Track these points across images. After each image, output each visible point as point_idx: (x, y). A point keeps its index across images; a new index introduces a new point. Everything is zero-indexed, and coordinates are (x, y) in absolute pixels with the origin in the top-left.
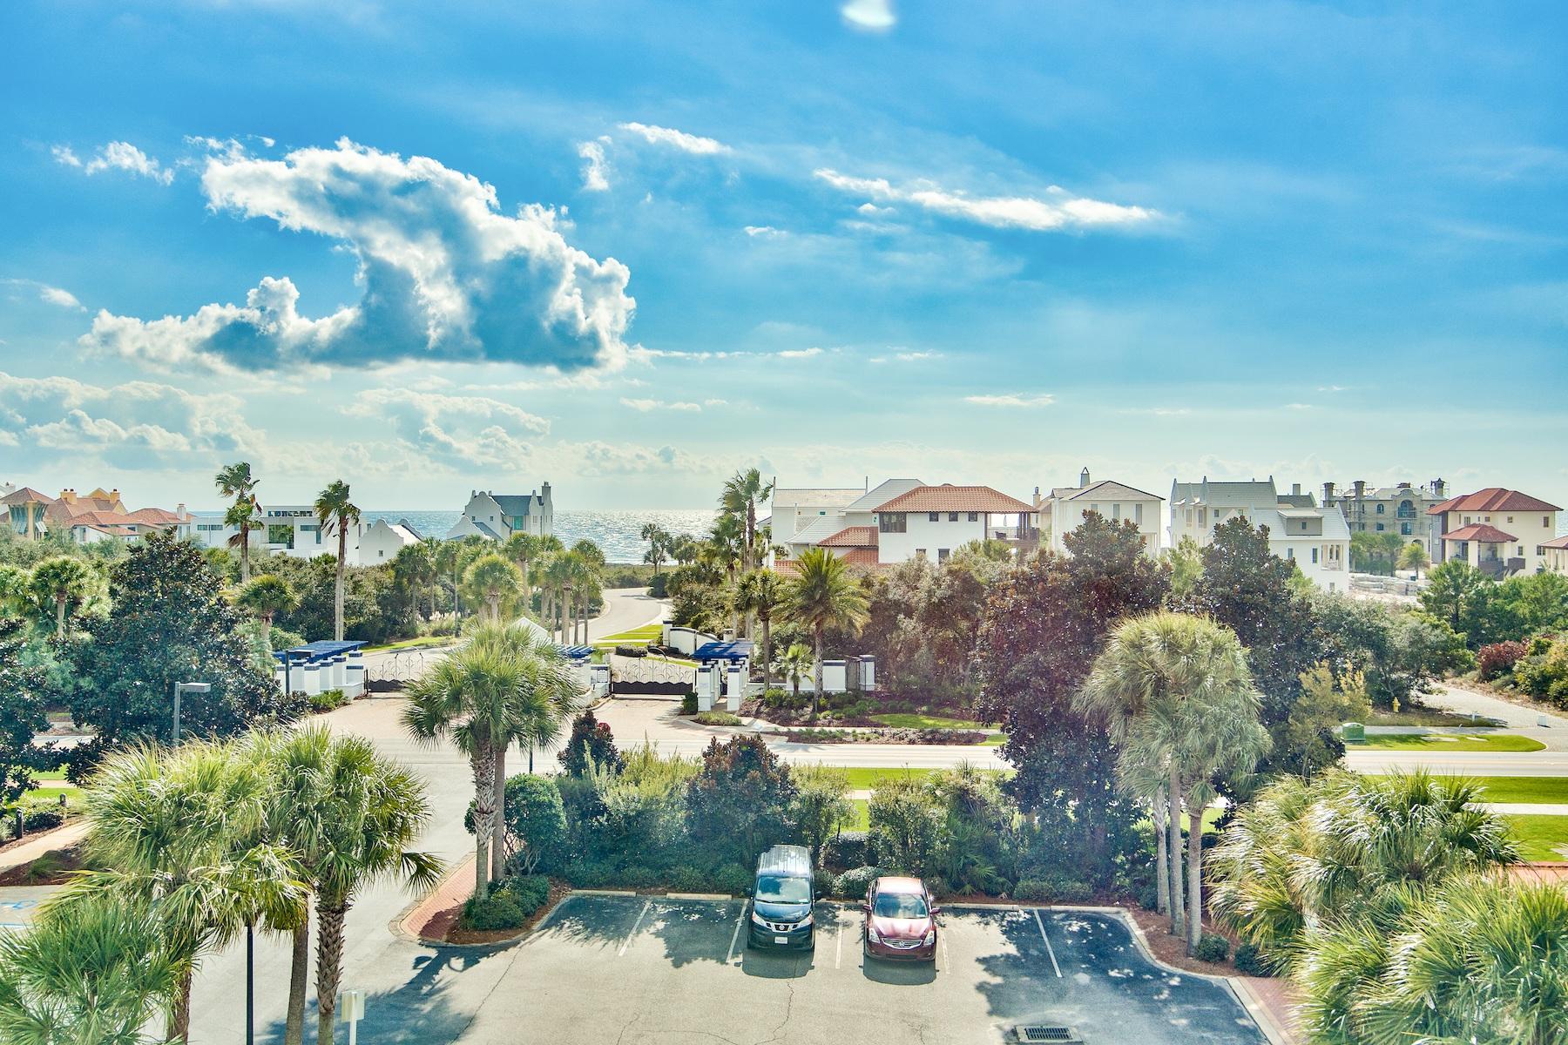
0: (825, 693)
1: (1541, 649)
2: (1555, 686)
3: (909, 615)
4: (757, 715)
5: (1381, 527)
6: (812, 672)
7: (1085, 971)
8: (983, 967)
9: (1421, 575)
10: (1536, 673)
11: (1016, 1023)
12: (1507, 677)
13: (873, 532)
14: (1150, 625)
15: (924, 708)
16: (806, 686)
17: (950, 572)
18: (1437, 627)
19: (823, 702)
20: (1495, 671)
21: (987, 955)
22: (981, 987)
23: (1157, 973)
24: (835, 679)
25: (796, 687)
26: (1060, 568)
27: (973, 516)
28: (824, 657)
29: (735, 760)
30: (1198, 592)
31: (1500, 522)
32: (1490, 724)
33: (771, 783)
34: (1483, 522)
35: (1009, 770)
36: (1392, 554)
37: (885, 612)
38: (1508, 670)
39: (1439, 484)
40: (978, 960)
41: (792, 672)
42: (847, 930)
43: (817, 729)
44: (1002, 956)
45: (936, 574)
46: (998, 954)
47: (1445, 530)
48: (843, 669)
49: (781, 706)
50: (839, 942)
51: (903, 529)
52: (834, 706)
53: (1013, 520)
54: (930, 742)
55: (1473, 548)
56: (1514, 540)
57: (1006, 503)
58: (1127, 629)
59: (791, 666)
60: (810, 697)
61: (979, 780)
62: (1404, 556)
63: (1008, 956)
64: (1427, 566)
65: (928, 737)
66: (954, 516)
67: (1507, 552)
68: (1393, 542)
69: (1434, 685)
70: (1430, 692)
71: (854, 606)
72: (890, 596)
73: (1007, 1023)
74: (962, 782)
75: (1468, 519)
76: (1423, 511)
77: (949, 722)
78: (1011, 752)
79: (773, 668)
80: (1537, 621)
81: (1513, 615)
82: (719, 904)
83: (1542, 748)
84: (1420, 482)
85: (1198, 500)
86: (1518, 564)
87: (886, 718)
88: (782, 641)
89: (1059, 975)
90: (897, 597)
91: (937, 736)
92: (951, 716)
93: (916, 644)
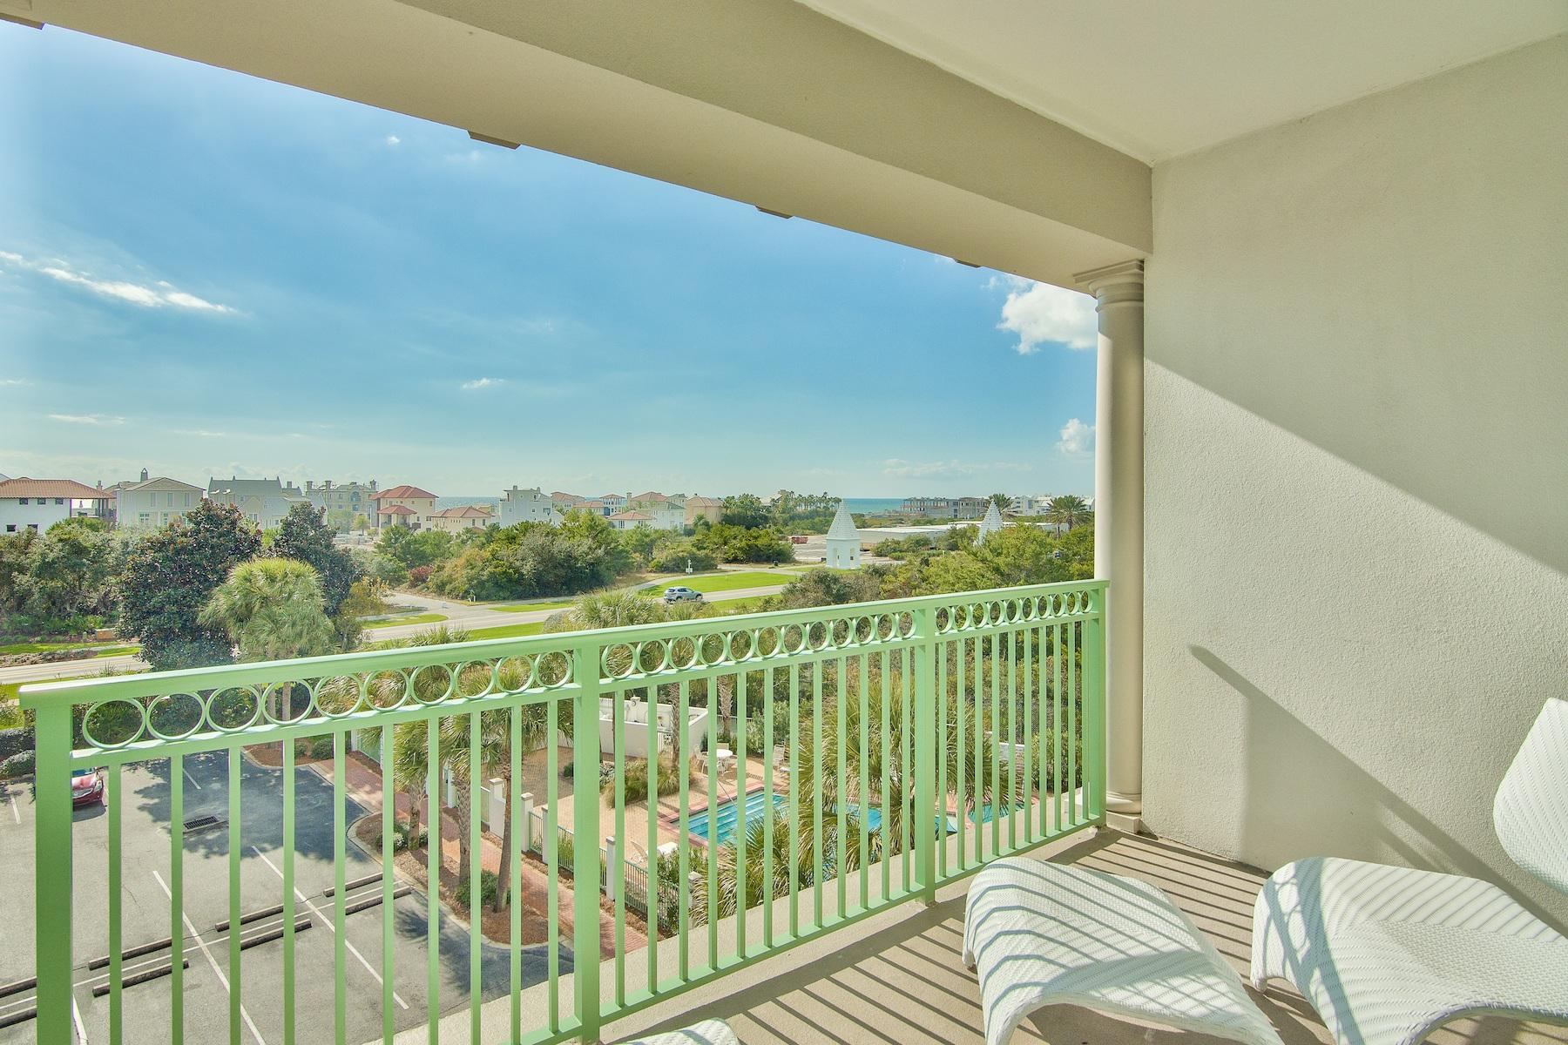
1: (441, 568)
2: (448, 588)
3: (22, 571)
5: (340, 507)
7: (216, 781)
8: (141, 796)
9: (366, 533)
10: (438, 582)
11: (175, 822)
12: (424, 585)
14: (256, 566)
15: (38, 638)
17: (60, 540)
18: (391, 560)
20: (418, 581)
21: (142, 788)
22: (142, 808)
23: (265, 772)
27: (59, 501)
30: (277, 545)
31: (408, 504)
32: (419, 610)
34: (398, 504)
35: (146, 666)
36: (348, 522)
38: (424, 581)
39: (373, 483)
40: (136, 792)
42: (18, 797)
44: (154, 786)
45: (48, 543)
46: (150, 785)
47: (379, 509)
50: (15, 807)
53: (88, 504)
54: (50, 661)
55: (394, 517)
56: (415, 513)
57: (83, 490)
58: (239, 571)
62: (355, 524)
63: (158, 785)
64: (369, 528)
65: (49, 657)
66: (42, 501)
67: (412, 520)
68: (348, 515)
69: (388, 592)
70: (386, 596)
72: (5, 559)
73: (169, 824)
75: (391, 502)
76: (364, 497)
77: (62, 645)
78: (146, 657)
80: (435, 556)
81: (424, 552)
83: (446, 618)
84: (363, 481)
85: (228, 491)
86: (417, 526)
87: (6, 649)
89: (199, 788)
90: (11, 560)
91: (56, 656)
92: (63, 642)
93: (29, 593)
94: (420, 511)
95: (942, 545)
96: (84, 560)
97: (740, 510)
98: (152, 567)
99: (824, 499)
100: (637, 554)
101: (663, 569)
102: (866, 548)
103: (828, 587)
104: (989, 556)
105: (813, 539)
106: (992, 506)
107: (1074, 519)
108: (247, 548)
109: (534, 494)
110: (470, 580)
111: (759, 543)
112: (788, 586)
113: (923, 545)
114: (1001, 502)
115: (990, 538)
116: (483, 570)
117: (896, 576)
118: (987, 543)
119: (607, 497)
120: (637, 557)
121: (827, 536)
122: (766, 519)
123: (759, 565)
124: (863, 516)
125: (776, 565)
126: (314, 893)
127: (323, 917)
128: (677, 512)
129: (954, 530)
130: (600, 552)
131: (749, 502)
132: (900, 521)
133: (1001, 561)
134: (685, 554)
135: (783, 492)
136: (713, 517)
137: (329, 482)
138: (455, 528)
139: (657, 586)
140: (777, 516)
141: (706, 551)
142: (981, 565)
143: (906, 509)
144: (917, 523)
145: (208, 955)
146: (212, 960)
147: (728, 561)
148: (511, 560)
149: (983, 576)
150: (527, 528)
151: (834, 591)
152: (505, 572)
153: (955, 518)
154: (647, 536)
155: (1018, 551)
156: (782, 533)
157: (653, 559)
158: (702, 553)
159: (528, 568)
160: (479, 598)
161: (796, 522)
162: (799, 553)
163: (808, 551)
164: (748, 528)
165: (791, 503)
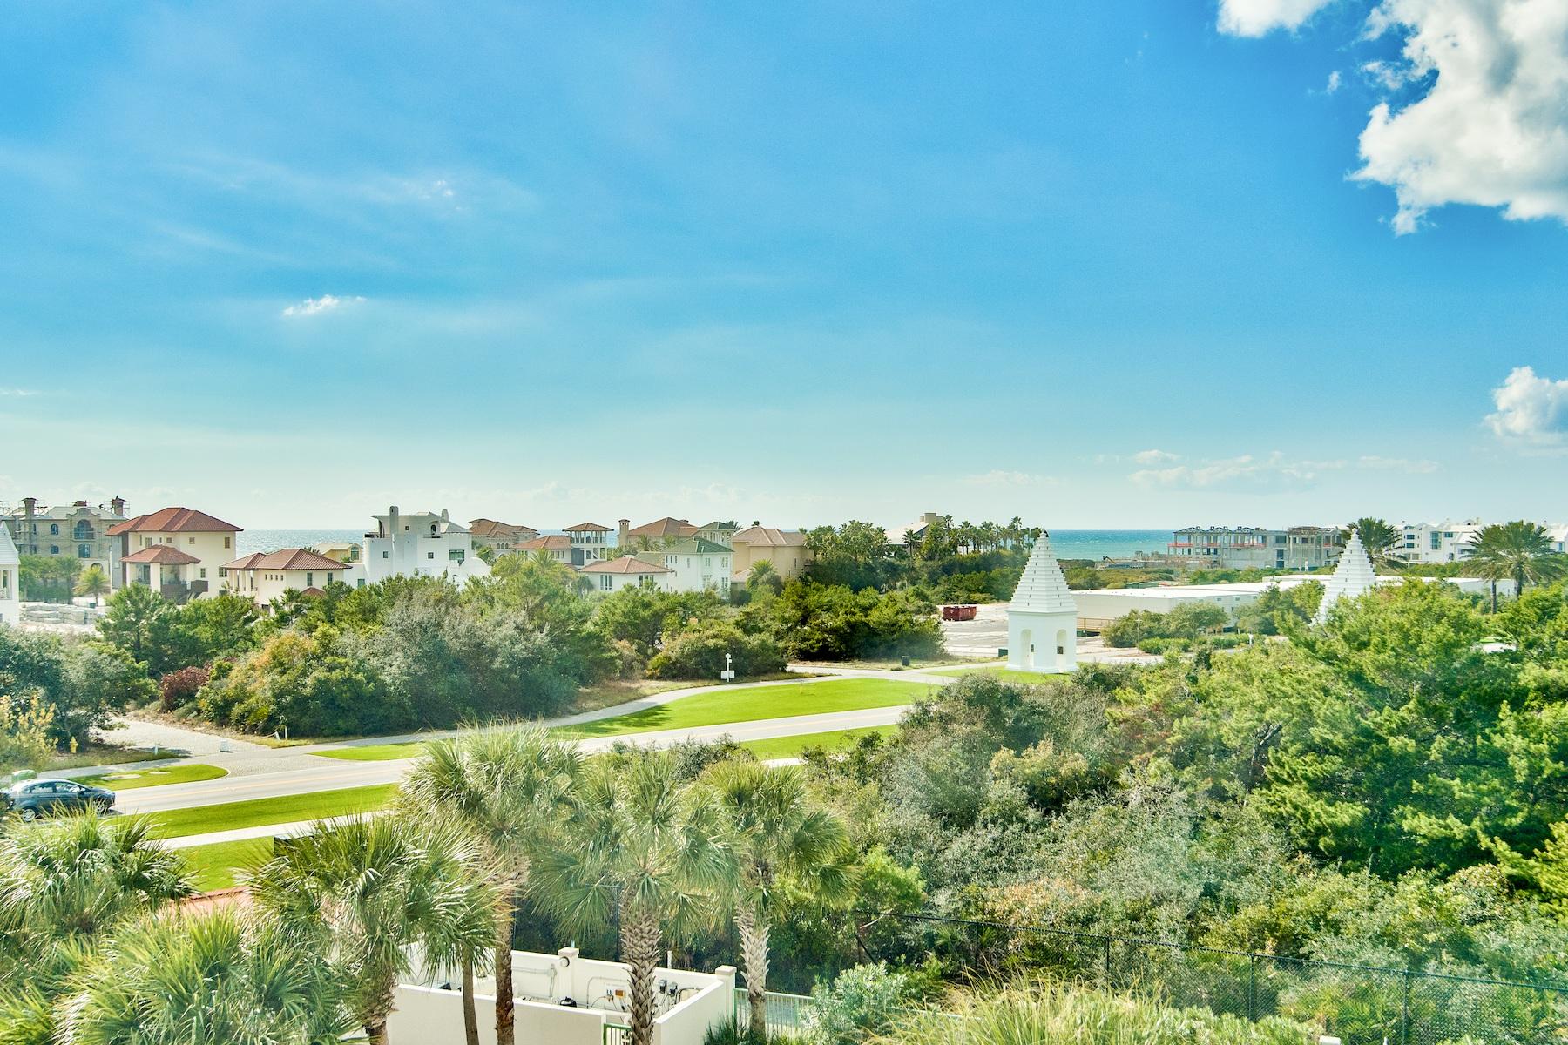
1: (223, 672)
2: (237, 710)
5: (55, 550)
9: (101, 601)
10: (218, 698)
12: (190, 704)
18: (116, 657)
20: (177, 700)
31: (183, 544)
32: (173, 756)
34: (164, 543)
36: (69, 580)
38: (191, 697)
39: (118, 503)
47: (125, 553)
55: (155, 572)
56: (197, 562)
62: (82, 580)
64: (107, 591)
67: (190, 575)
68: (69, 566)
69: (115, 720)
70: (111, 728)
75: (149, 540)
76: (102, 531)
80: (219, 645)
81: (194, 640)
83: (225, 774)
84: (99, 501)
86: (201, 586)
94: (206, 557)
95: (1248, 623)
97: (842, 553)
99: (1014, 530)
100: (625, 643)
101: (674, 671)
102: (1091, 627)
103: (997, 712)
104: (1341, 649)
105: (985, 611)
106: (1355, 543)
107: (1526, 570)
109: (432, 525)
110: (279, 695)
111: (874, 617)
112: (913, 709)
113: (1209, 623)
115: (1343, 610)
116: (304, 674)
118: (1336, 621)
119: (578, 529)
120: (625, 648)
121: (1012, 605)
122: (894, 571)
123: (868, 665)
124: (1092, 564)
125: (906, 663)
128: (716, 559)
129: (1274, 593)
130: (541, 638)
131: (865, 540)
132: (1167, 575)
133: (1366, 659)
134: (720, 642)
135: (930, 516)
136: (785, 566)
137: (30, 502)
138: (270, 591)
139: (660, 708)
140: (917, 565)
141: (764, 636)
142: (1323, 667)
143: (1179, 550)
144: (1200, 578)
147: (806, 656)
148: (362, 654)
150: (397, 589)
151: (1009, 723)
152: (349, 679)
153: (1280, 568)
154: (647, 606)
155: (1406, 636)
156: (925, 598)
157: (657, 652)
158: (754, 640)
159: (394, 670)
160: (297, 732)
161: (956, 576)
162: (955, 636)
163: (975, 635)
164: (856, 590)
165: (947, 540)
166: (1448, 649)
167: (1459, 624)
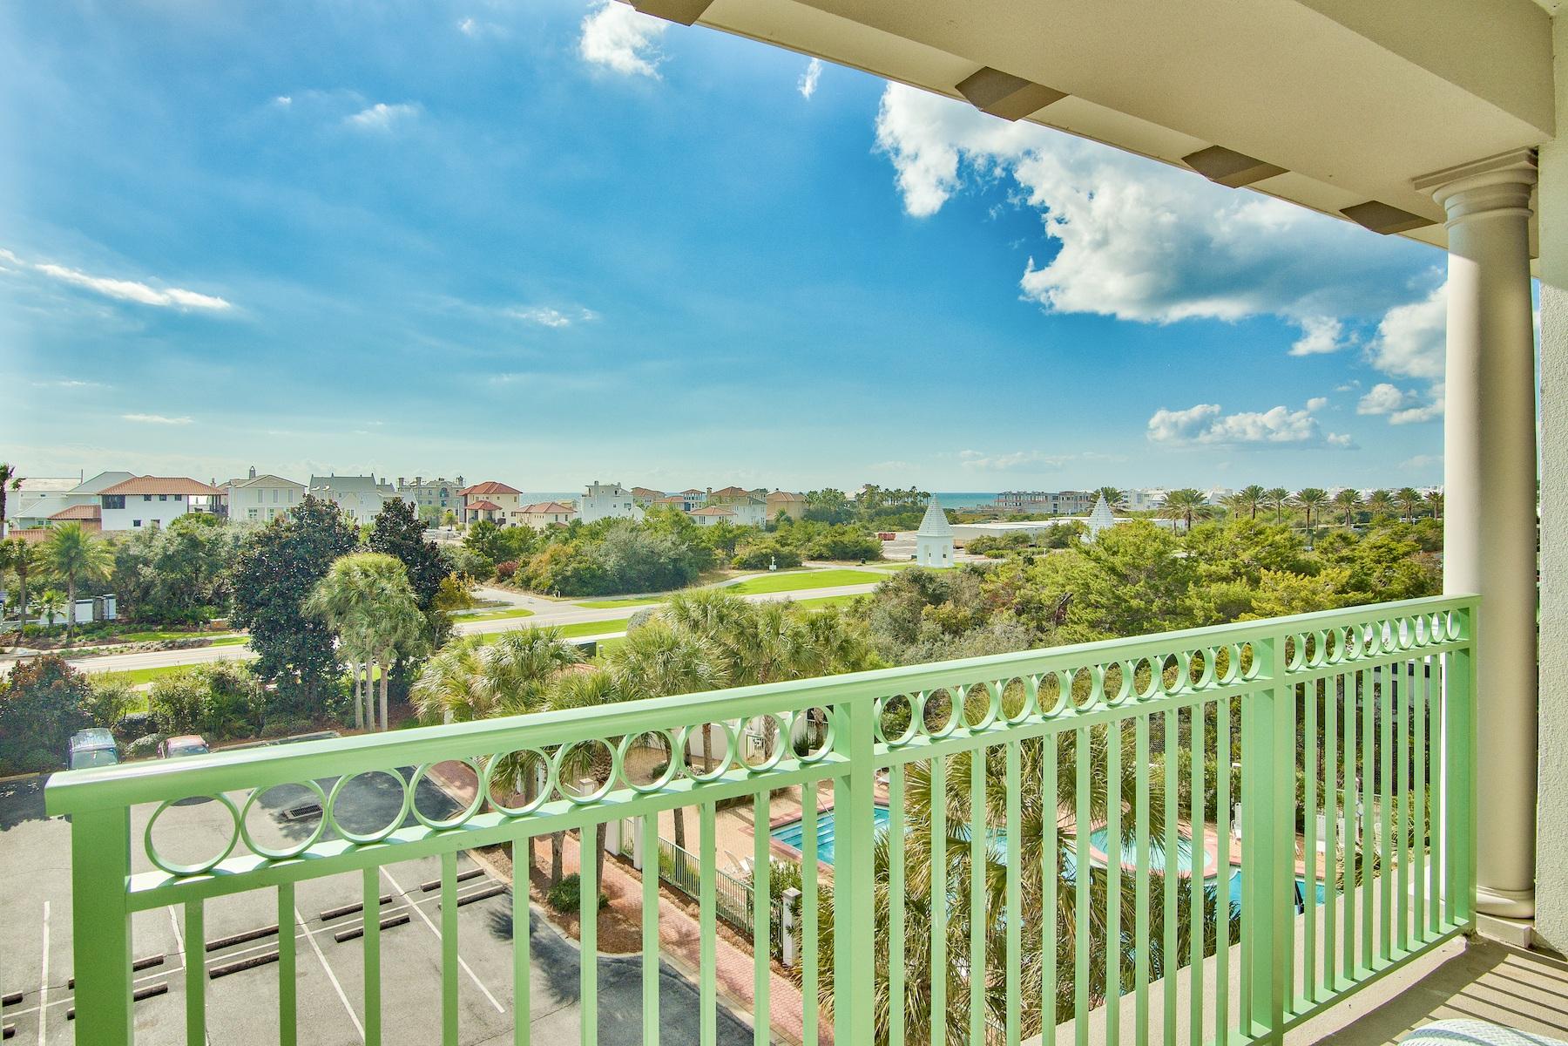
0: (77, 623)
1: (526, 564)
2: (533, 583)
3: (146, 563)
4: (17, 644)
5: (430, 502)
6: (66, 609)
9: (454, 528)
10: (524, 577)
11: (284, 808)
12: (510, 580)
13: (97, 509)
14: (353, 561)
15: (161, 627)
16: (58, 620)
17: (179, 535)
18: (478, 555)
19: (76, 630)
20: (505, 576)
24: (85, 613)
25: (51, 621)
26: (289, 529)
27: (178, 497)
28: (76, 597)
29: (39, 675)
30: (372, 540)
31: (494, 500)
32: (506, 605)
33: (73, 687)
34: (485, 499)
35: (256, 657)
36: (437, 517)
37: (127, 564)
38: (510, 576)
39: (462, 480)
41: (47, 611)
43: (75, 649)
45: (169, 537)
47: (466, 504)
48: (91, 605)
49: (38, 637)
51: (122, 506)
52: (86, 632)
53: (203, 500)
54: (171, 648)
55: (481, 513)
56: (501, 509)
57: (196, 486)
58: (339, 564)
59: (47, 606)
60: (64, 627)
61: (231, 667)
62: (444, 519)
64: (457, 523)
65: (170, 645)
66: (163, 497)
67: (497, 515)
68: (437, 510)
69: (477, 587)
70: (475, 590)
71: (103, 560)
72: (131, 553)
73: (276, 811)
74: (220, 669)
75: (478, 498)
76: (452, 493)
77: (181, 634)
78: (256, 647)
79: (29, 611)
80: (521, 550)
81: (510, 548)
82: (29, 781)
83: (533, 614)
84: (451, 478)
85: (328, 487)
86: (502, 521)
87: (131, 637)
88: (35, 589)
90: (136, 553)
91: (177, 644)
92: (182, 630)
93: (152, 584)
94: (505, 506)
95: (1043, 542)
96: (201, 553)
97: (823, 505)
98: (259, 561)
99: (911, 494)
100: (720, 551)
101: (746, 565)
102: (959, 545)
103: (924, 586)
104: (1104, 555)
105: (901, 536)
106: (1101, 500)
107: (1193, 515)
108: (346, 543)
109: (616, 490)
110: (555, 575)
111: (846, 539)
112: (880, 585)
113: (1022, 542)
114: (1111, 496)
115: (1103, 536)
116: (567, 565)
117: (997, 575)
118: (1101, 541)
119: (687, 492)
120: (720, 553)
121: (918, 533)
122: (850, 515)
123: (845, 563)
124: (954, 510)
125: (864, 562)
126: (412, 887)
127: (420, 912)
128: (759, 508)
129: (1056, 527)
130: (684, 547)
131: (832, 496)
132: (994, 518)
133: (1117, 561)
134: (769, 551)
135: (868, 486)
136: (794, 513)
138: (539, 523)
139: (740, 584)
140: (862, 511)
141: (791, 548)
142: (1094, 564)
143: (1001, 504)
144: (1013, 519)
145: (314, 944)
146: (317, 949)
147: (812, 558)
148: (595, 555)
149: (1097, 577)
150: (609, 524)
151: (930, 591)
152: (589, 568)
153: (1055, 514)
154: (730, 532)
155: (1138, 549)
156: (867, 529)
157: (736, 555)
158: (786, 550)
159: (611, 563)
160: (563, 594)
161: (883, 518)
162: (888, 550)
163: (896, 548)
164: (832, 524)
165: (877, 498)
166: (1161, 554)
167: (1165, 542)
